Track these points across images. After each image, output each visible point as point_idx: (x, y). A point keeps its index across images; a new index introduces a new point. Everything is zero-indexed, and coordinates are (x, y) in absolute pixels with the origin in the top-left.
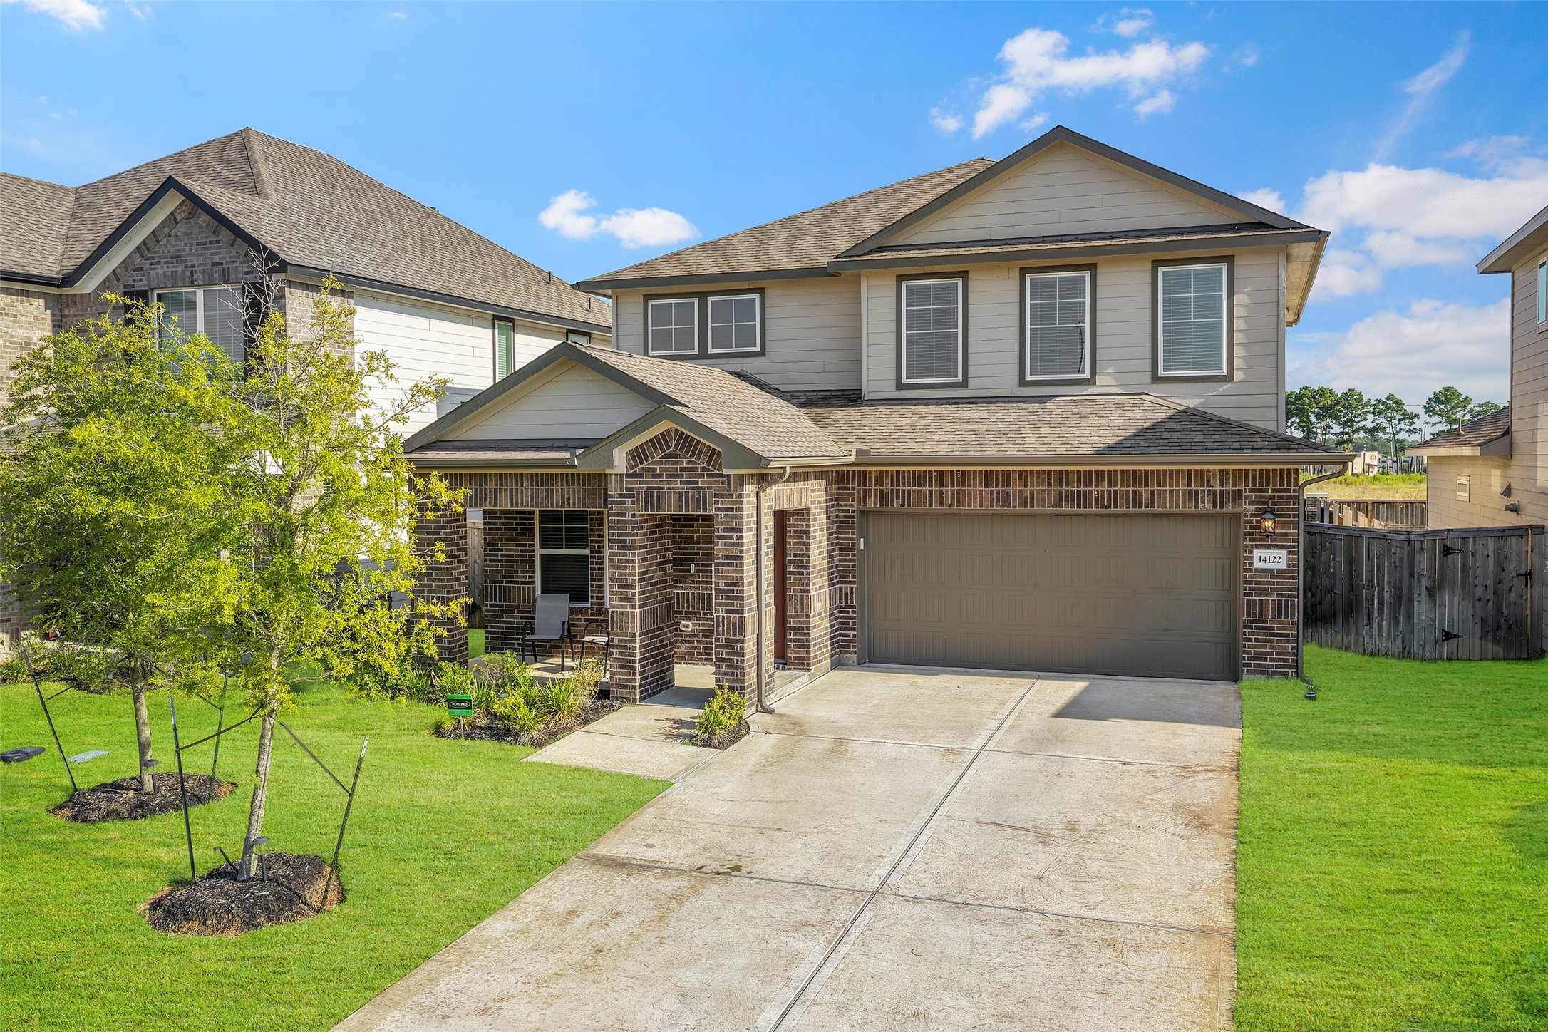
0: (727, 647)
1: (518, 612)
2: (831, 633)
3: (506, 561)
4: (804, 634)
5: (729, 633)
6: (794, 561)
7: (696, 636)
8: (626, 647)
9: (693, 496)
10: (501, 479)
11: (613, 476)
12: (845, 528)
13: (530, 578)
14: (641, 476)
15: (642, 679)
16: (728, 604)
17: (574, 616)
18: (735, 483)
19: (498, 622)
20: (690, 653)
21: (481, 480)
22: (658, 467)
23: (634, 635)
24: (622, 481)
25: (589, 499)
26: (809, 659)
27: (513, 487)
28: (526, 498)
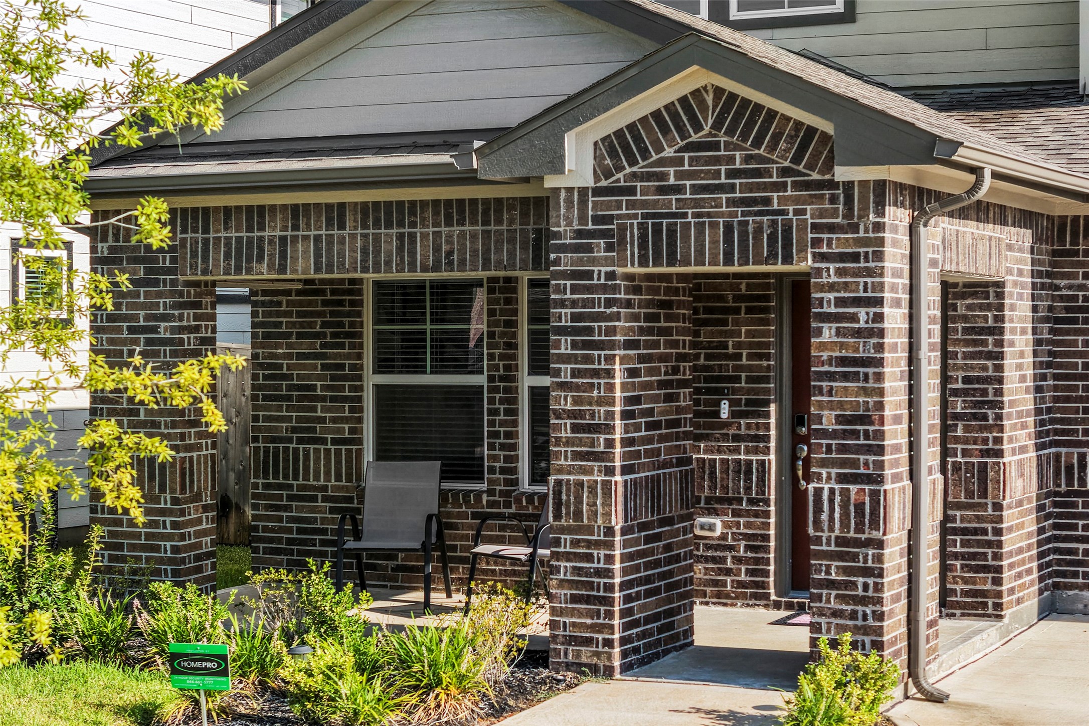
0: (840, 556)
1: (325, 499)
2: (1040, 544)
3: (300, 399)
4: (989, 544)
5: (845, 525)
6: (965, 392)
7: (731, 548)
8: (589, 558)
9: (759, 230)
10: (295, 217)
11: (563, 194)
12: (1068, 332)
13: (352, 431)
14: (631, 191)
15: (626, 627)
16: (843, 463)
17: (450, 508)
18: (864, 199)
19: (280, 518)
20: (715, 583)
21: (250, 219)
22: (672, 170)
23: (610, 531)
24: (583, 202)
25: (499, 250)
26: (999, 595)
27: (323, 232)
28: (352, 253)
